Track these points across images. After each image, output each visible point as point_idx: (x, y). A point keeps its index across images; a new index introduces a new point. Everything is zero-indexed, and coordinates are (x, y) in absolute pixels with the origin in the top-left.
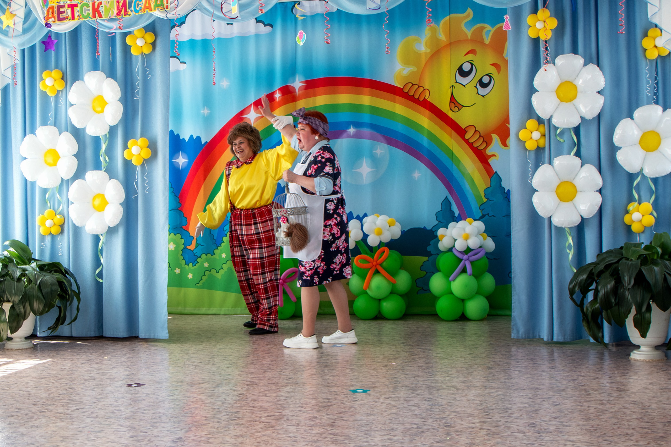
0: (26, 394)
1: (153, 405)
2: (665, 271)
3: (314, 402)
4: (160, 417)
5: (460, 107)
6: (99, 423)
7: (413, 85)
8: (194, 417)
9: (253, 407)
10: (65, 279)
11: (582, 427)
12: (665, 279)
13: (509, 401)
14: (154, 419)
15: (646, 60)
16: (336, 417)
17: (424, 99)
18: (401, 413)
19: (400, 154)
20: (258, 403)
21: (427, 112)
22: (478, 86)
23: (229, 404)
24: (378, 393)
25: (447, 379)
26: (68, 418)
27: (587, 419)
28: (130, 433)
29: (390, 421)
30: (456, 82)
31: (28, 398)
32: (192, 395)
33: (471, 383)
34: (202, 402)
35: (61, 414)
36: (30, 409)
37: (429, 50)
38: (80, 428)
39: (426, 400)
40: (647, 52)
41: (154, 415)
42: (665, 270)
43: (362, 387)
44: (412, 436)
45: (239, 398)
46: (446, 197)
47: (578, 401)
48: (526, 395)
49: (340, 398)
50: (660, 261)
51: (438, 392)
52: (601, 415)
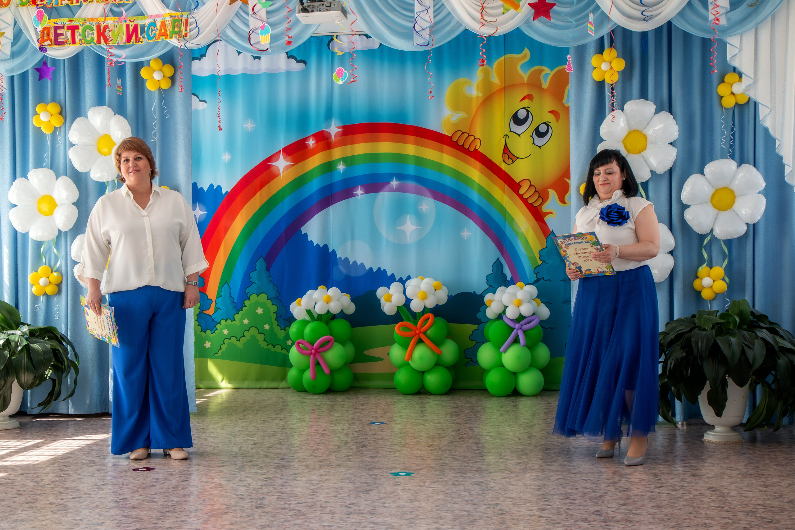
0: (9, 482)
1: (164, 492)
2: (743, 343)
3: (351, 486)
4: (172, 506)
5: (514, 159)
6: (100, 514)
7: (463, 133)
8: (213, 505)
9: (282, 493)
10: (61, 347)
11: (653, 515)
12: (743, 352)
13: (570, 486)
14: (166, 507)
15: (723, 109)
16: (376, 503)
17: (475, 149)
18: (450, 499)
19: (448, 210)
20: (287, 488)
21: (478, 164)
22: (534, 136)
23: (254, 490)
24: (422, 476)
25: (500, 461)
26: (61, 509)
27: (659, 507)
28: (137, 525)
29: (437, 508)
30: (511, 131)
31: (11, 486)
32: (210, 480)
33: (528, 466)
34: (223, 487)
35: (53, 504)
36: (14, 500)
37: (480, 95)
38: (76, 520)
39: (477, 484)
40: (723, 100)
41: (165, 503)
42: (743, 341)
43: (405, 469)
44: (462, 524)
45: (265, 483)
46: (498, 259)
47: (648, 486)
48: (588, 479)
49: (380, 482)
50: (737, 332)
51: (490, 475)
52: (674, 503)
